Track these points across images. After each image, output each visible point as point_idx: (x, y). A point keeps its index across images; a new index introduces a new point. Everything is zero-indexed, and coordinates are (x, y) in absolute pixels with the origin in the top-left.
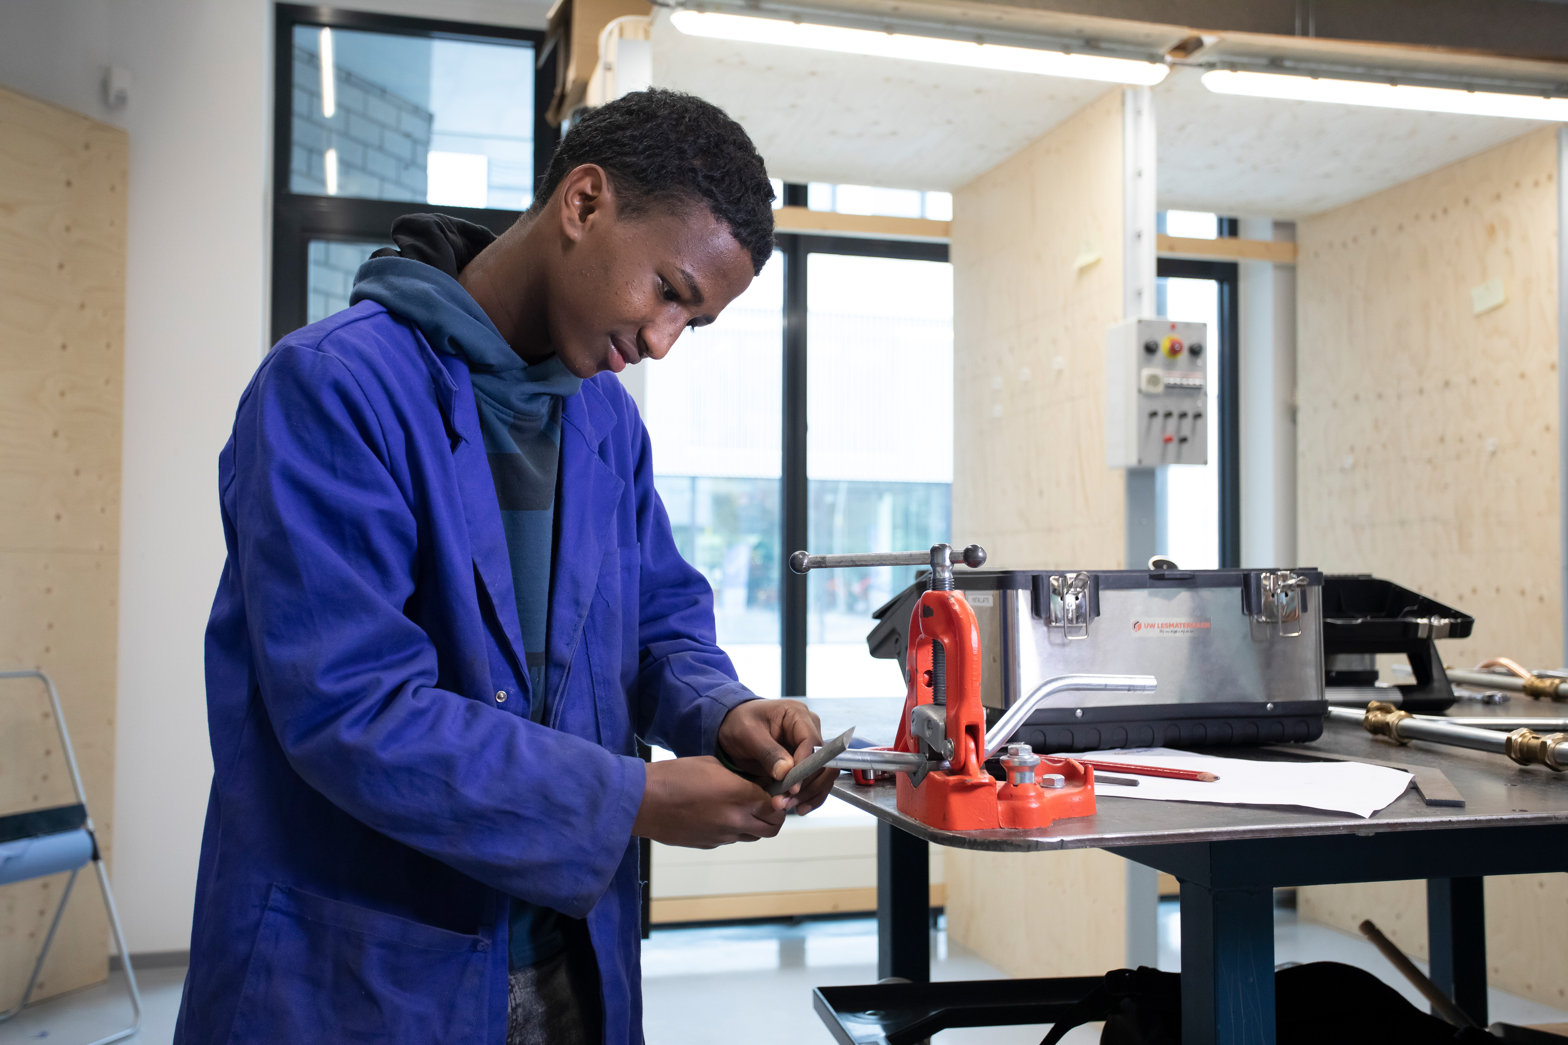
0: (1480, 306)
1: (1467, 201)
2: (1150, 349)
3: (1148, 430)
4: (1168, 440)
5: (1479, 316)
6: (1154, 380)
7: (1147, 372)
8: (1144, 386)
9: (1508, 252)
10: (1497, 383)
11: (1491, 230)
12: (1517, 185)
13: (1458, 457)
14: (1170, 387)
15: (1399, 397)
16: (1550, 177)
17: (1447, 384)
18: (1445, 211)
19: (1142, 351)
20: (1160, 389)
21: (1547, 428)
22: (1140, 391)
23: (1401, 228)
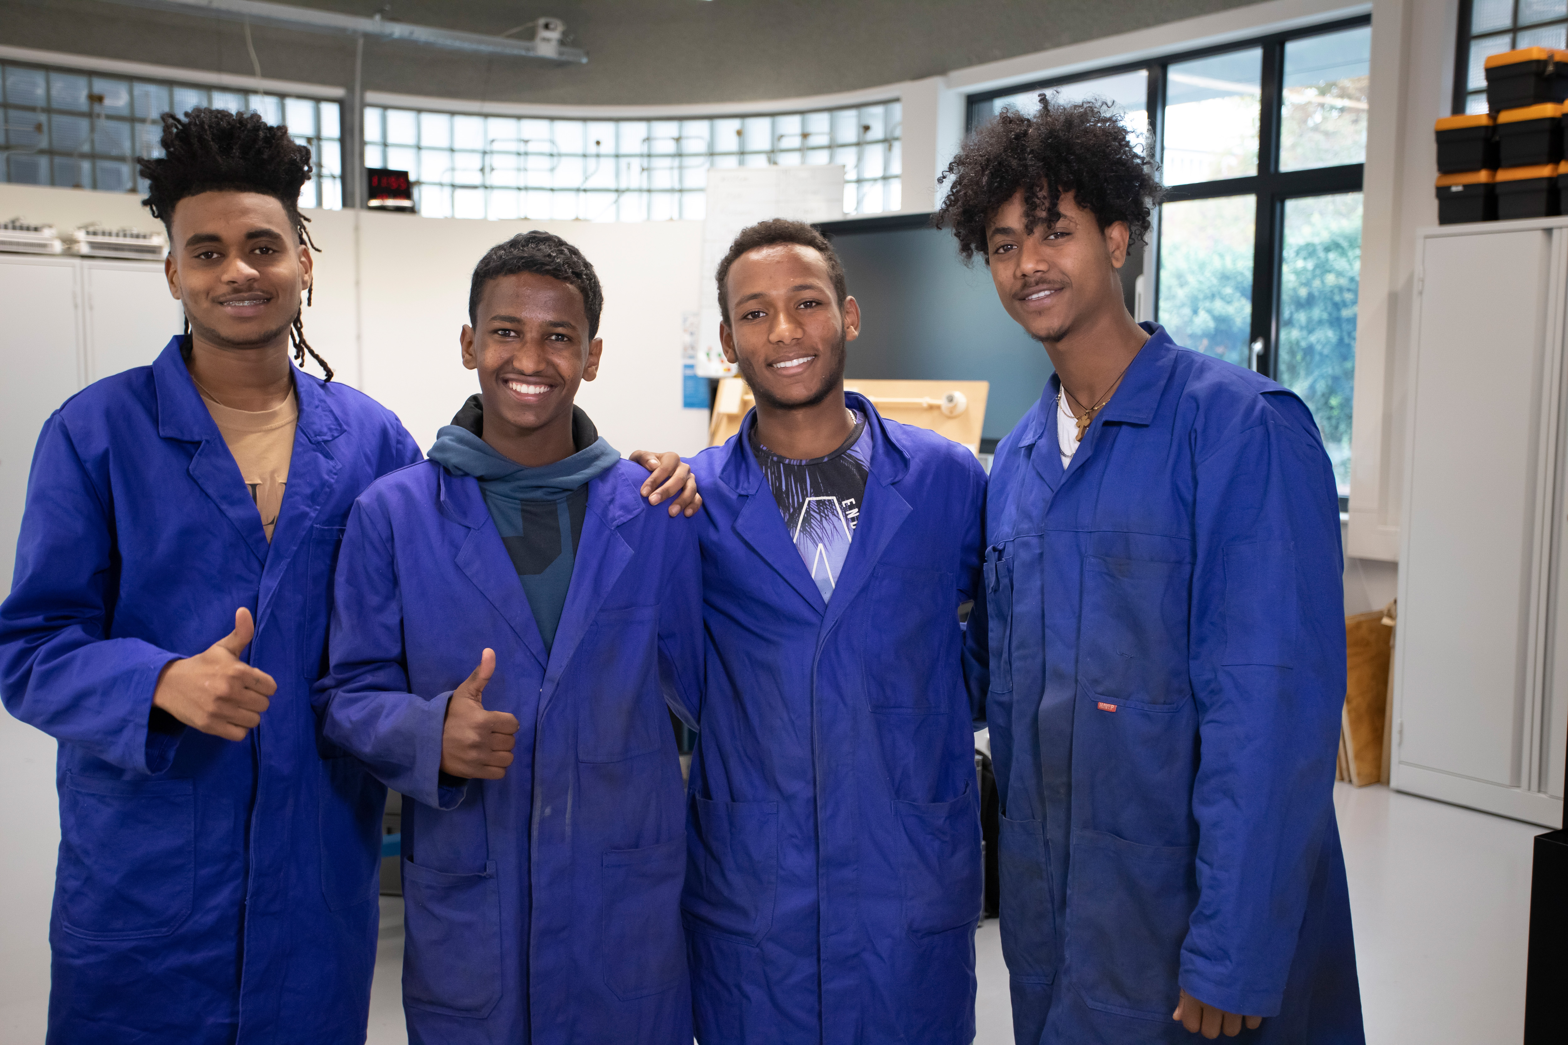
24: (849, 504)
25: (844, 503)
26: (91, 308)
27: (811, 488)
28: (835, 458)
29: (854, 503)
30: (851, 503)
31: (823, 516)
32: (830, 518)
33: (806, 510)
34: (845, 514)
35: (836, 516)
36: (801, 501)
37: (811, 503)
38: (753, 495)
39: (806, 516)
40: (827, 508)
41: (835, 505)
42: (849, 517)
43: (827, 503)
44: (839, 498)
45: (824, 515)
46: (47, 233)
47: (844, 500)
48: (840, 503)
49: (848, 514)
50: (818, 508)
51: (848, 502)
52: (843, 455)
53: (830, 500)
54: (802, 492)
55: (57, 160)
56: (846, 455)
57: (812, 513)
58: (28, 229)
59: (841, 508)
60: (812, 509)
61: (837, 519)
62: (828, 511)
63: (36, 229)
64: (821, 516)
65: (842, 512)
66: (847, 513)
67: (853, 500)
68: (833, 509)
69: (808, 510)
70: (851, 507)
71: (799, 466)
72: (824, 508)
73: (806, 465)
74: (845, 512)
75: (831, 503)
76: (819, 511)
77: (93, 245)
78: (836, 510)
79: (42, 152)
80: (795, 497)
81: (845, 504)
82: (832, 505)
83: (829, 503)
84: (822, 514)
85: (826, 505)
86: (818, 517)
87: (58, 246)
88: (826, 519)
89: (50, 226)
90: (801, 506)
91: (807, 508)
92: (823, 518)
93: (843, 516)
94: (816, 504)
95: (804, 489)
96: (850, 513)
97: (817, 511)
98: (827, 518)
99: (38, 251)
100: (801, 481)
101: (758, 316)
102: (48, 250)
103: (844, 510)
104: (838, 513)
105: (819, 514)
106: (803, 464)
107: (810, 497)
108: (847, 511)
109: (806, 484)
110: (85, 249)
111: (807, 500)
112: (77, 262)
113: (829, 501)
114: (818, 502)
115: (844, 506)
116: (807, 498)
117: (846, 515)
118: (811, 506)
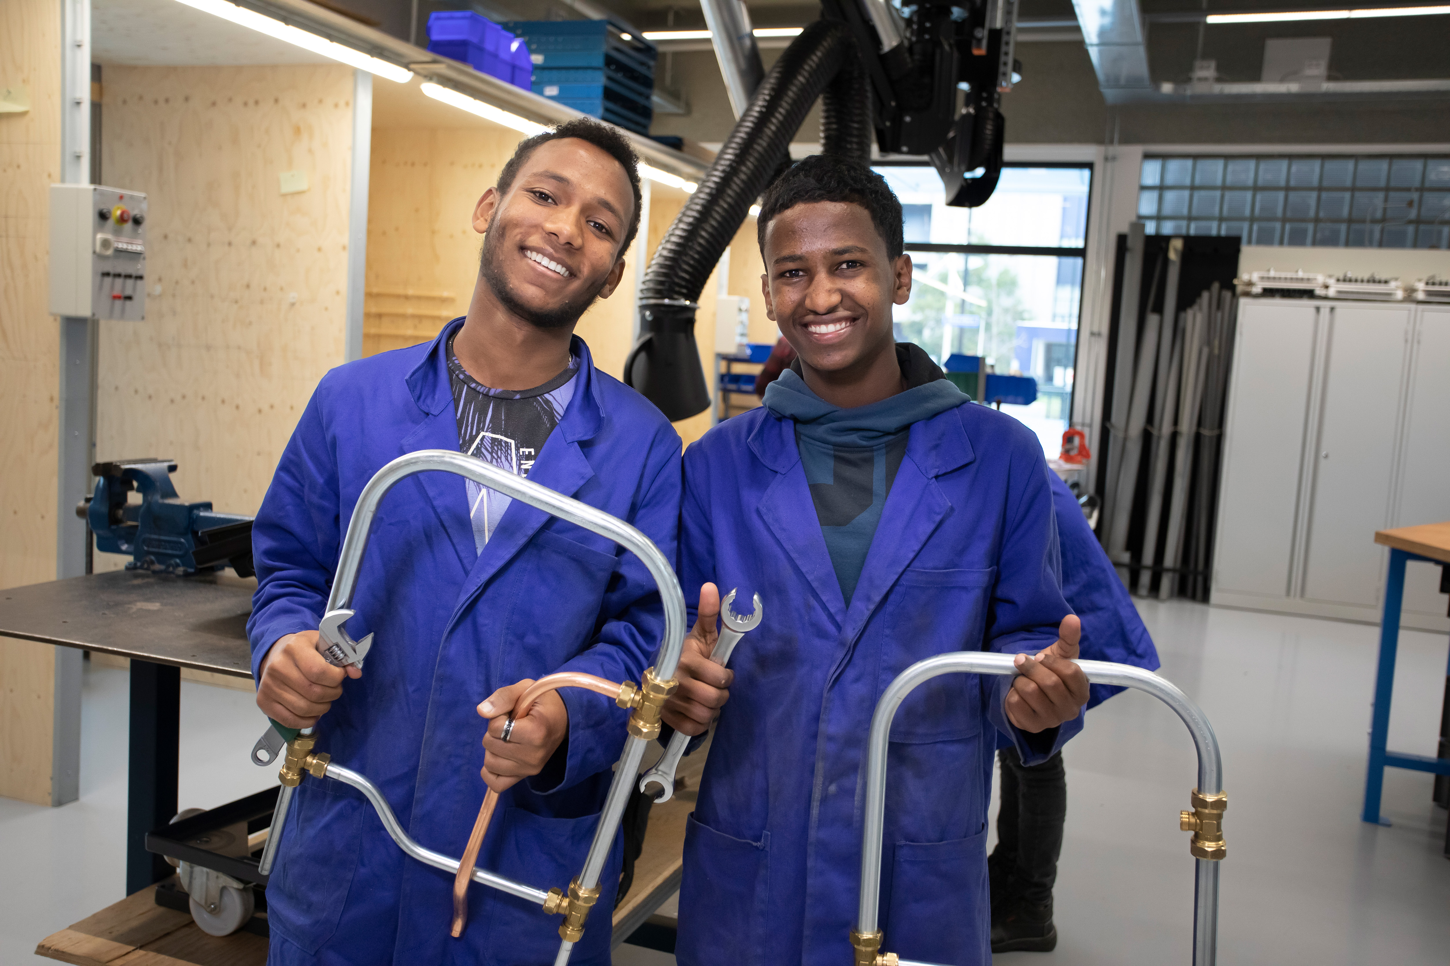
0: (285, 189)
1: (276, 101)
2: (103, 216)
3: (101, 287)
4: (116, 297)
5: (284, 195)
6: (106, 243)
7: (100, 236)
8: (98, 248)
9: (310, 151)
10: (298, 251)
11: (297, 131)
12: (321, 101)
13: (262, 302)
14: (118, 251)
15: (209, 245)
16: (347, 104)
17: (254, 243)
18: (257, 103)
19: (97, 216)
20: (110, 252)
21: (338, 293)
22: (94, 252)
23: (214, 104)
24: (527, 453)
25: (522, 450)
26: (1419, 342)
27: (491, 421)
28: (529, 398)
29: (533, 453)
30: (530, 453)
31: (494, 457)
32: (501, 462)
33: (477, 445)
34: (520, 462)
35: (509, 463)
36: (474, 433)
37: (485, 439)
38: (435, 416)
39: (475, 452)
40: (501, 450)
41: (511, 450)
42: (523, 467)
43: (504, 445)
44: (518, 443)
45: (496, 457)
46: (1393, 284)
47: (523, 447)
48: (517, 449)
49: (522, 464)
50: (492, 446)
51: (527, 451)
52: (538, 398)
53: (508, 443)
54: (478, 426)
55: (1422, 227)
56: (542, 398)
57: (483, 450)
58: (1380, 282)
59: (516, 455)
60: (485, 446)
61: (509, 465)
62: (501, 453)
63: (1386, 282)
64: (493, 457)
65: (517, 459)
66: (522, 462)
67: (532, 450)
68: (508, 454)
69: (479, 446)
70: (529, 457)
71: (485, 395)
72: (498, 448)
73: (493, 397)
74: (520, 460)
75: (508, 446)
76: (492, 451)
77: (1429, 293)
78: (511, 455)
79: (1410, 222)
80: (469, 428)
81: (523, 452)
82: (508, 448)
83: (505, 445)
84: (494, 454)
85: (501, 445)
86: (489, 457)
87: (1400, 295)
88: (497, 462)
89: (1396, 279)
90: (472, 439)
91: (478, 443)
92: (494, 460)
93: (517, 465)
94: (490, 442)
95: (481, 421)
96: (525, 464)
97: (490, 450)
98: (499, 460)
99: (1386, 298)
100: (482, 413)
101: (547, 200)
102: (1393, 298)
103: (520, 458)
104: (512, 460)
105: (491, 453)
106: (490, 395)
107: (486, 432)
108: (523, 460)
109: (487, 417)
110: (1421, 296)
111: (482, 434)
112: (1413, 306)
113: (506, 442)
114: (493, 439)
115: (521, 454)
116: (482, 432)
117: (521, 464)
118: (484, 442)
